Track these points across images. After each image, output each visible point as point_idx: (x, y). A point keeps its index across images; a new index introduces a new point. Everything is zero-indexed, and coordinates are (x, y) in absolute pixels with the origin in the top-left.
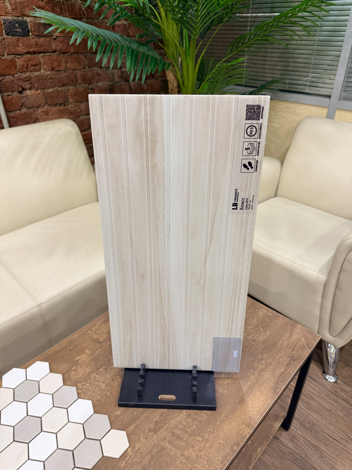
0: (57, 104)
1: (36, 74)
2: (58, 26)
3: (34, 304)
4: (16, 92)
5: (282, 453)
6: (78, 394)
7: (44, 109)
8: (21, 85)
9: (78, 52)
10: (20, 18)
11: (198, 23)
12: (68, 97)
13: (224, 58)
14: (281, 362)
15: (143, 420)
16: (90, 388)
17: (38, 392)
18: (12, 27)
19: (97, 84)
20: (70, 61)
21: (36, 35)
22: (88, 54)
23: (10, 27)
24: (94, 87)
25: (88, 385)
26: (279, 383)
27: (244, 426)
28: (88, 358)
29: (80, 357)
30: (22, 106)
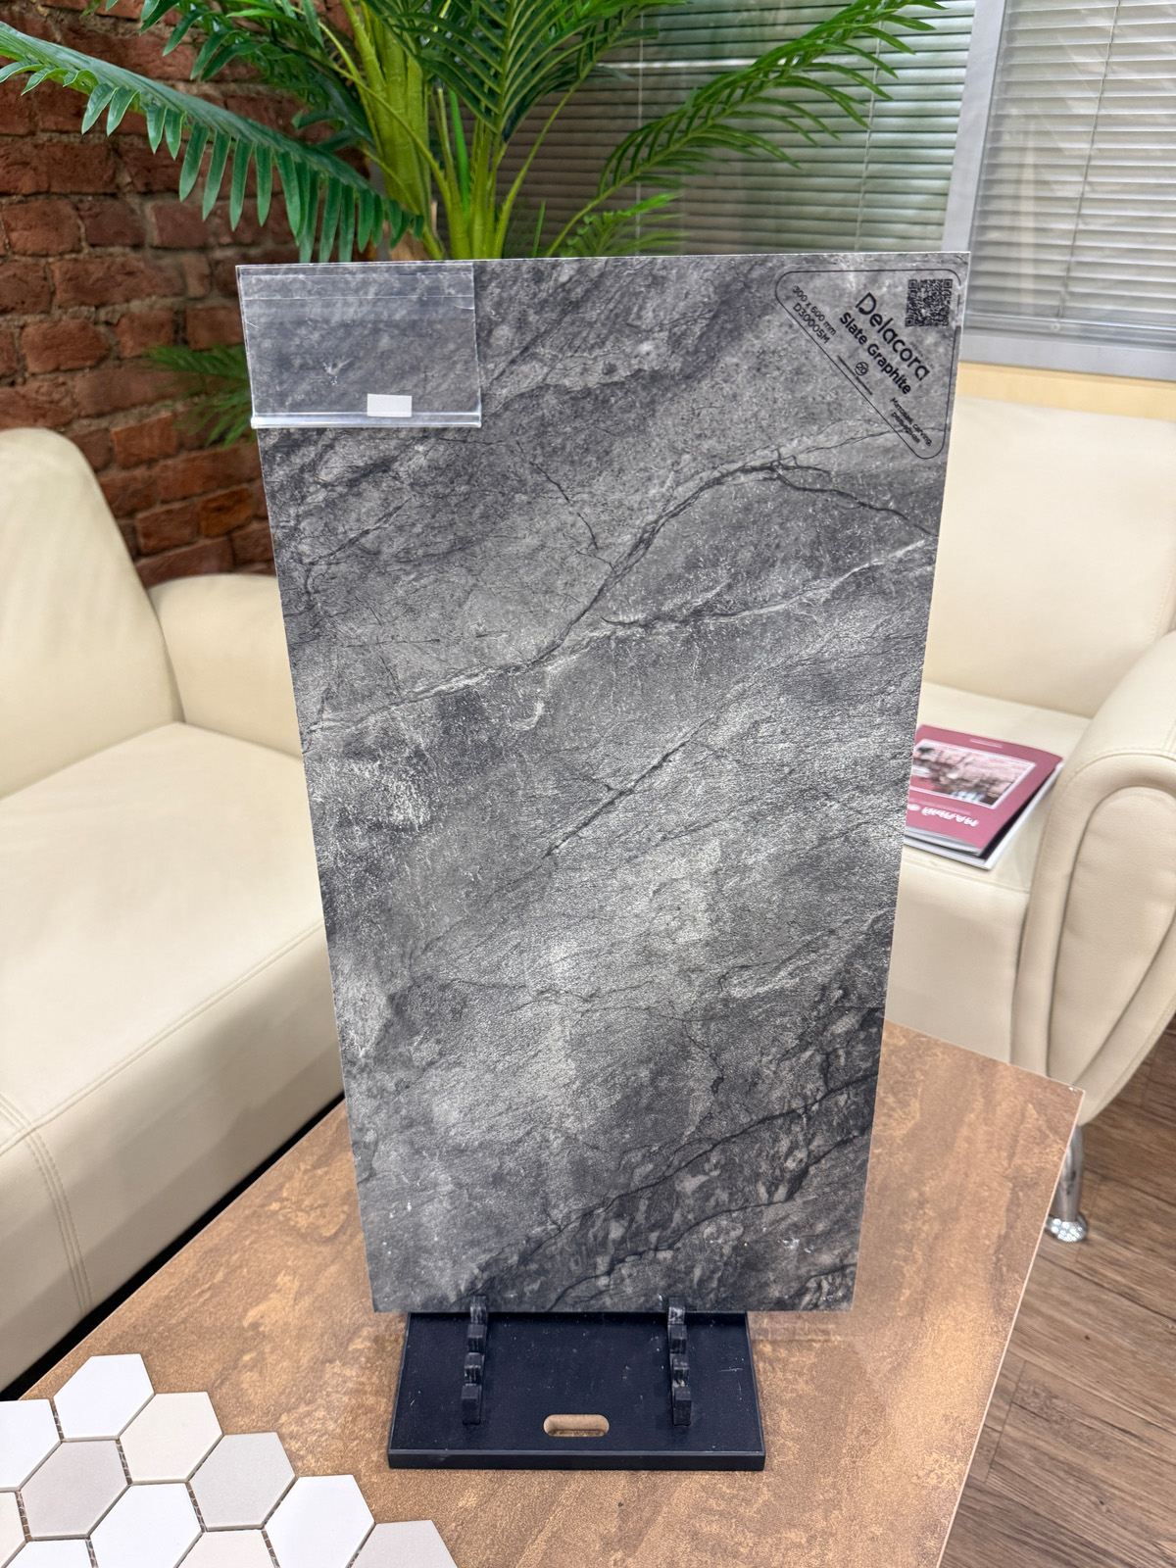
2: (28, 67)
3: (9, 1130)
5: (976, 1519)
6: (292, 1457)
9: (48, 193)
11: (507, 77)
12: (23, 352)
13: (592, 197)
14: (986, 1201)
15: (570, 1511)
16: (331, 1426)
17: (126, 1484)
19: (126, 305)
20: (20, 224)
22: (84, 198)
24: (117, 316)
25: (321, 1413)
26: (1002, 1275)
27: (935, 1455)
28: (297, 1308)
29: (262, 1307)
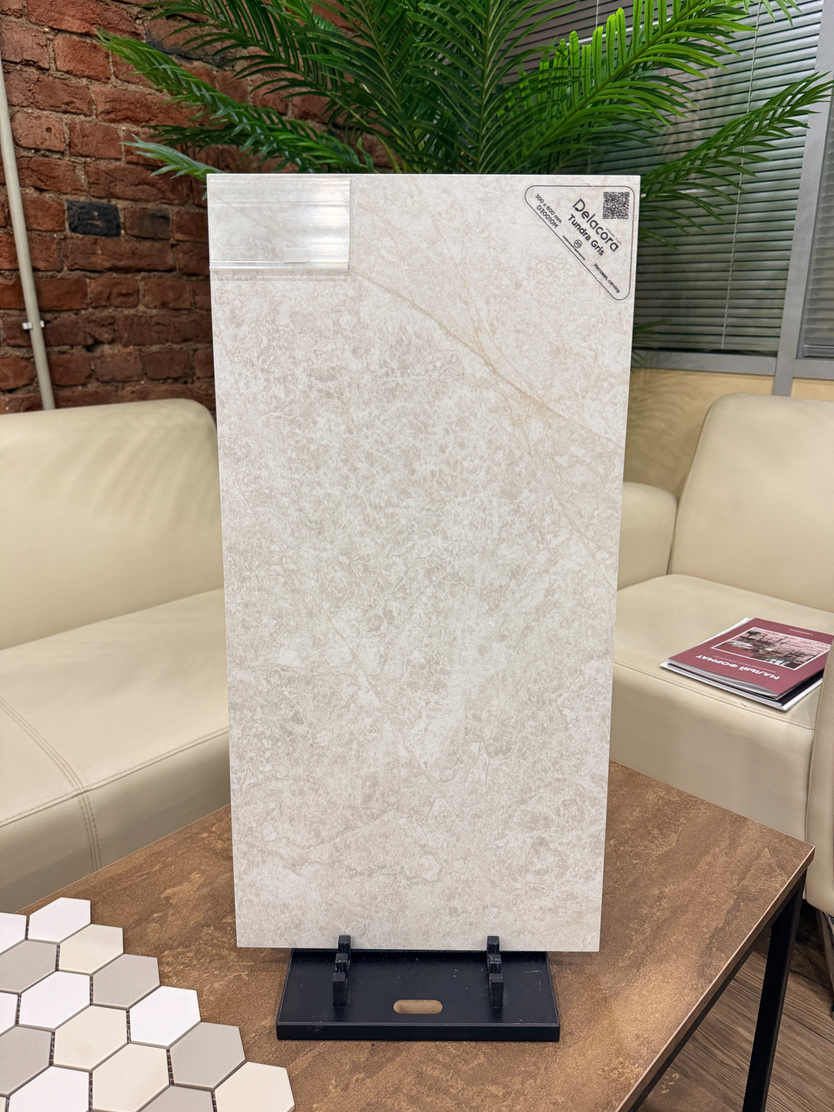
0: (168, 378)
1: (126, 312)
3: (70, 789)
4: (80, 347)
6: (162, 974)
7: (137, 387)
8: (93, 333)
10: (104, 201)
14: (712, 904)
16: (195, 962)
17: (53, 970)
18: (86, 217)
21: (134, 236)
23: (81, 216)
25: (191, 954)
26: (711, 953)
27: (621, 1059)
28: (198, 893)
29: (176, 889)
30: (90, 376)
